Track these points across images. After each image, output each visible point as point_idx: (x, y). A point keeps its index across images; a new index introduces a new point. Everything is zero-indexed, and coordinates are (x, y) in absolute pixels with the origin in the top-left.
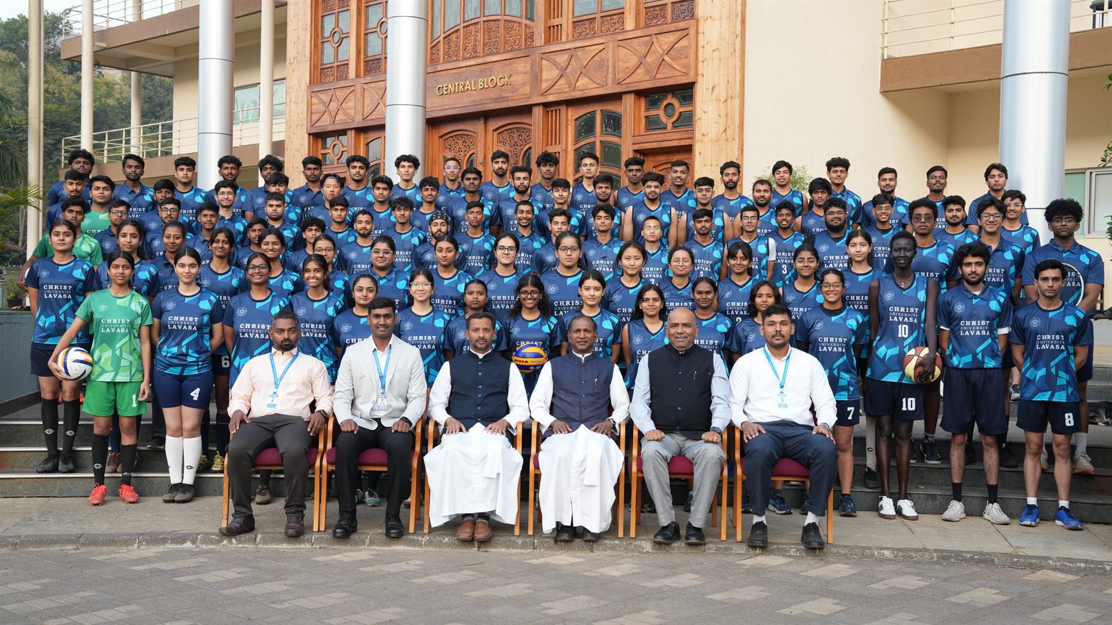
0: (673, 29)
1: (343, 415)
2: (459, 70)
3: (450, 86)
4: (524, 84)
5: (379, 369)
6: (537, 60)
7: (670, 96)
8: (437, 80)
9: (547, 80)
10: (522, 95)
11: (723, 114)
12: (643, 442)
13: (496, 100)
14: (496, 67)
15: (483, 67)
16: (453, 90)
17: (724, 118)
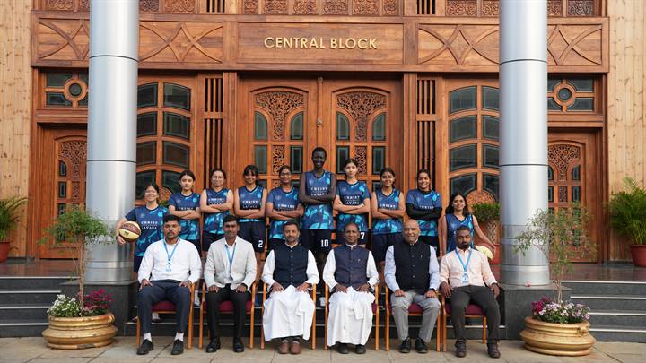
0: (583, 23)
1: (210, 281)
2: (298, 26)
3: (285, 40)
4: (394, 51)
6: (414, 30)
7: (564, 81)
8: (264, 32)
9: (426, 51)
10: (391, 60)
11: (638, 103)
12: (392, 297)
13: (355, 62)
14: (353, 29)
15: (334, 26)
16: (291, 45)
17: (641, 108)
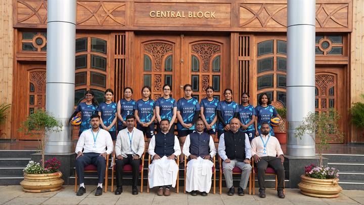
0: (337, 2)
1: (118, 152)
2: (170, 4)
3: (162, 12)
4: (225, 19)
5: (130, 138)
6: (237, 7)
7: (325, 37)
8: (150, 8)
9: (244, 19)
10: (224, 25)
12: (223, 163)
13: (202, 26)
15: (191, 4)
16: (165, 16)
